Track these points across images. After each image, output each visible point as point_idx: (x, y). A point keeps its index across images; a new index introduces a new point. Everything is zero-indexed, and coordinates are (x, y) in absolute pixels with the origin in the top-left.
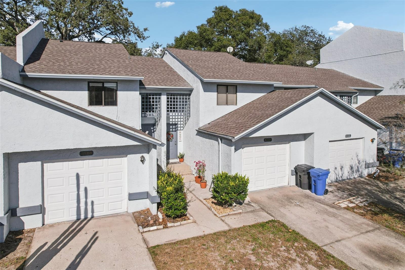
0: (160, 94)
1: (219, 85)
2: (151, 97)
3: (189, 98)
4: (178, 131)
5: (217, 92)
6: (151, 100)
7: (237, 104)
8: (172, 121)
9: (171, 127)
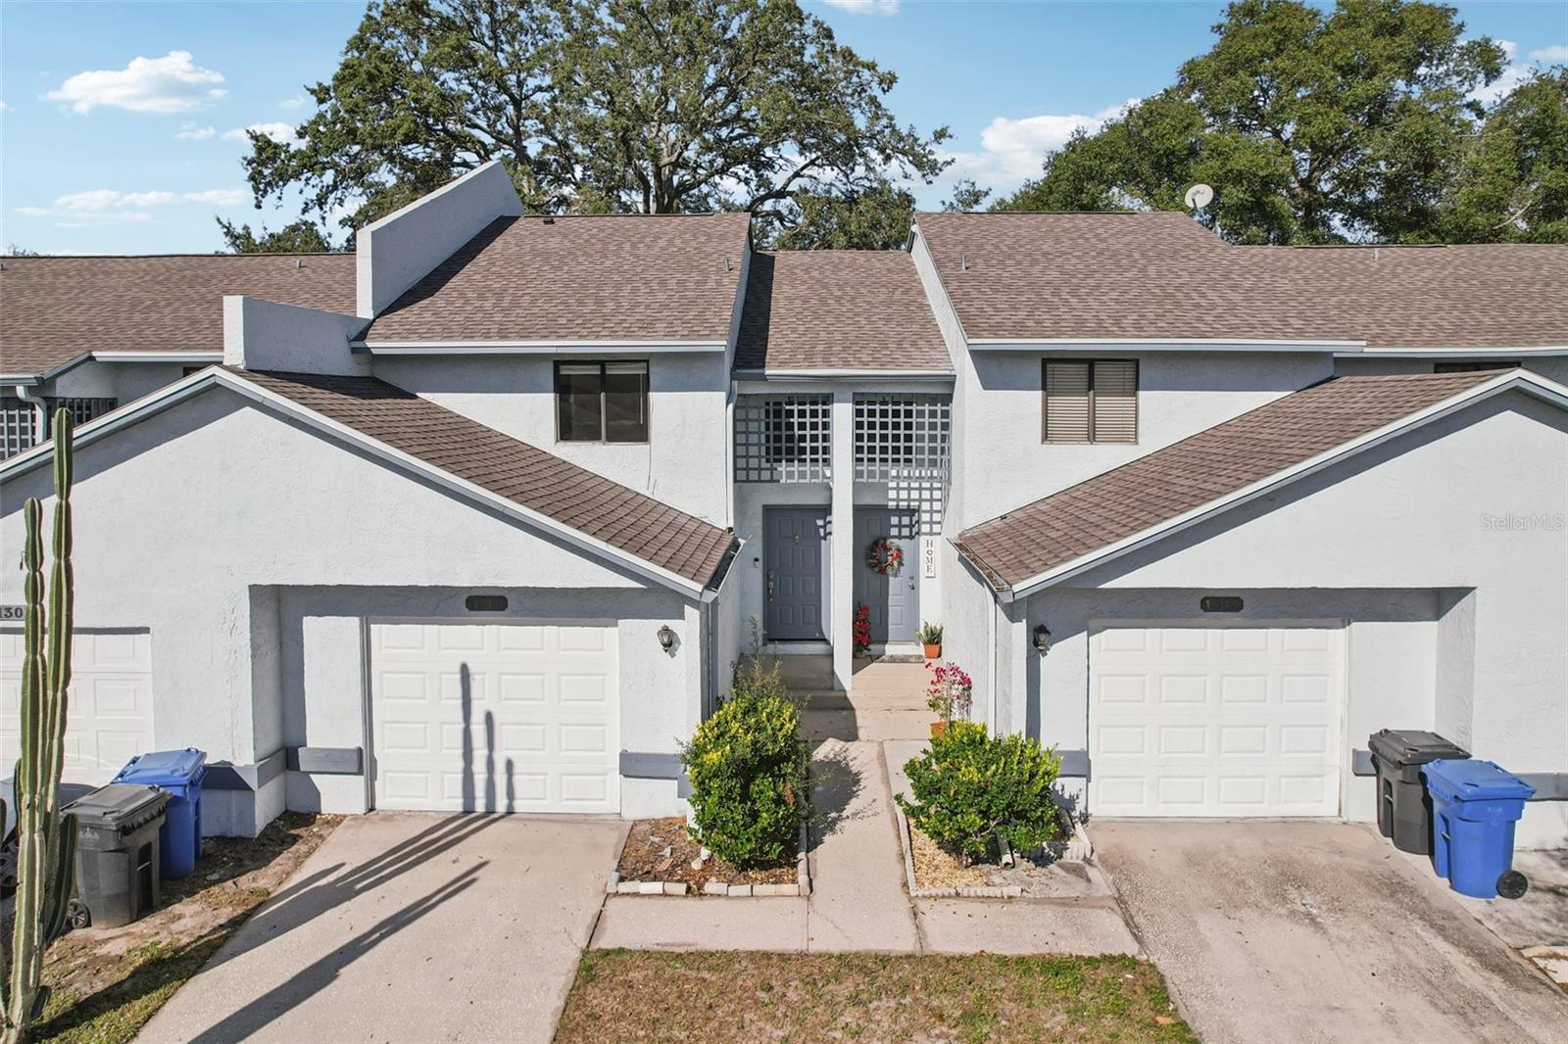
0: (828, 399)
1: (1049, 361)
2: (795, 408)
3: (946, 414)
4: (923, 539)
5: (1044, 388)
6: (795, 420)
7: (1140, 440)
8: (898, 500)
9: (894, 520)
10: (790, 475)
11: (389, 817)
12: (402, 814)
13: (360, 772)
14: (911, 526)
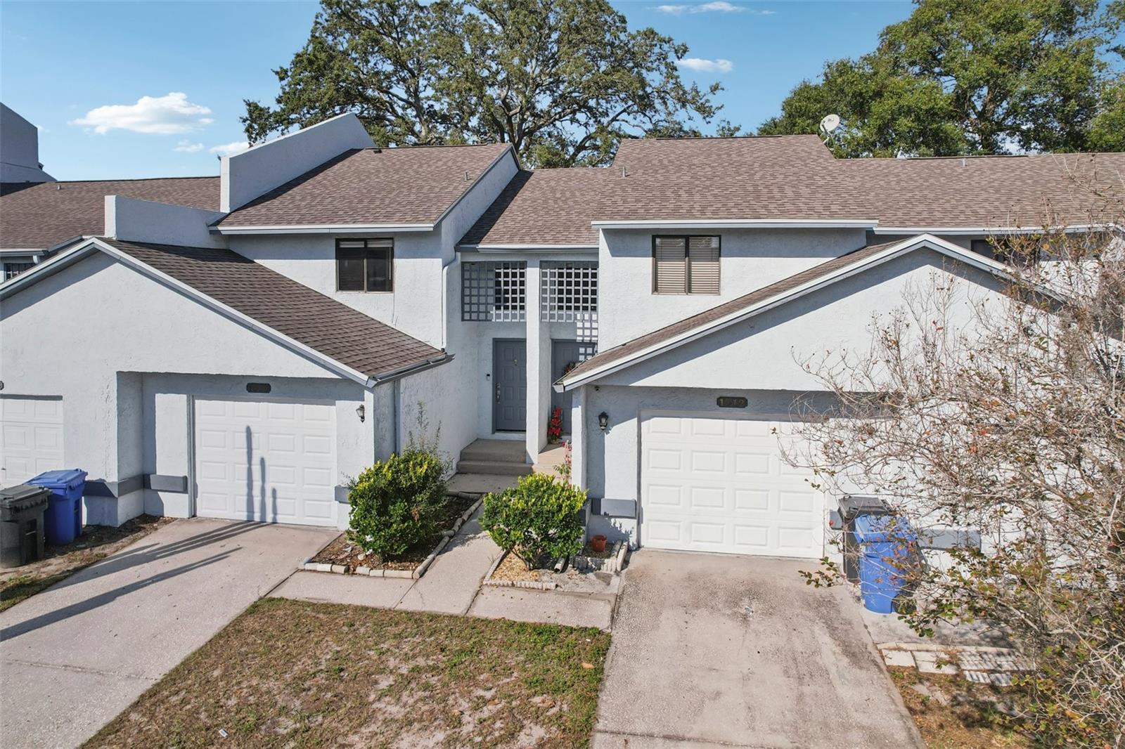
0: (523, 265)
5: (654, 255)
7: (722, 292)
10: (498, 316)
11: (202, 521)
12: (210, 520)
13: (185, 491)
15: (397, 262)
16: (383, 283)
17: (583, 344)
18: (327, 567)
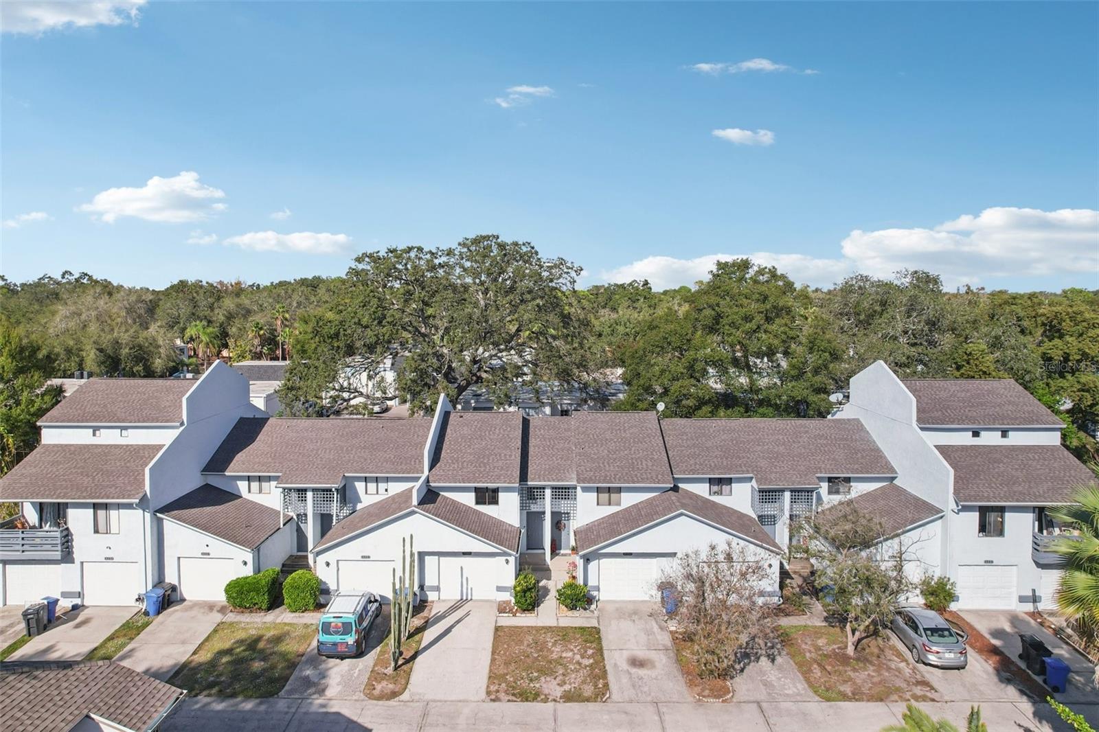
0: (544, 488)
1: (599, 488)
2: (535, 491)
3: (575, 492)
5: (597, 494)
7: (622, 505)
8: (564, 510)
11: (444, 601)
12: (449, 600)
13: (437, 591)
14: (568, 517)
15: (499, 494)
16: (494, 501)
17: (564, 513)
18: (507, 615)
